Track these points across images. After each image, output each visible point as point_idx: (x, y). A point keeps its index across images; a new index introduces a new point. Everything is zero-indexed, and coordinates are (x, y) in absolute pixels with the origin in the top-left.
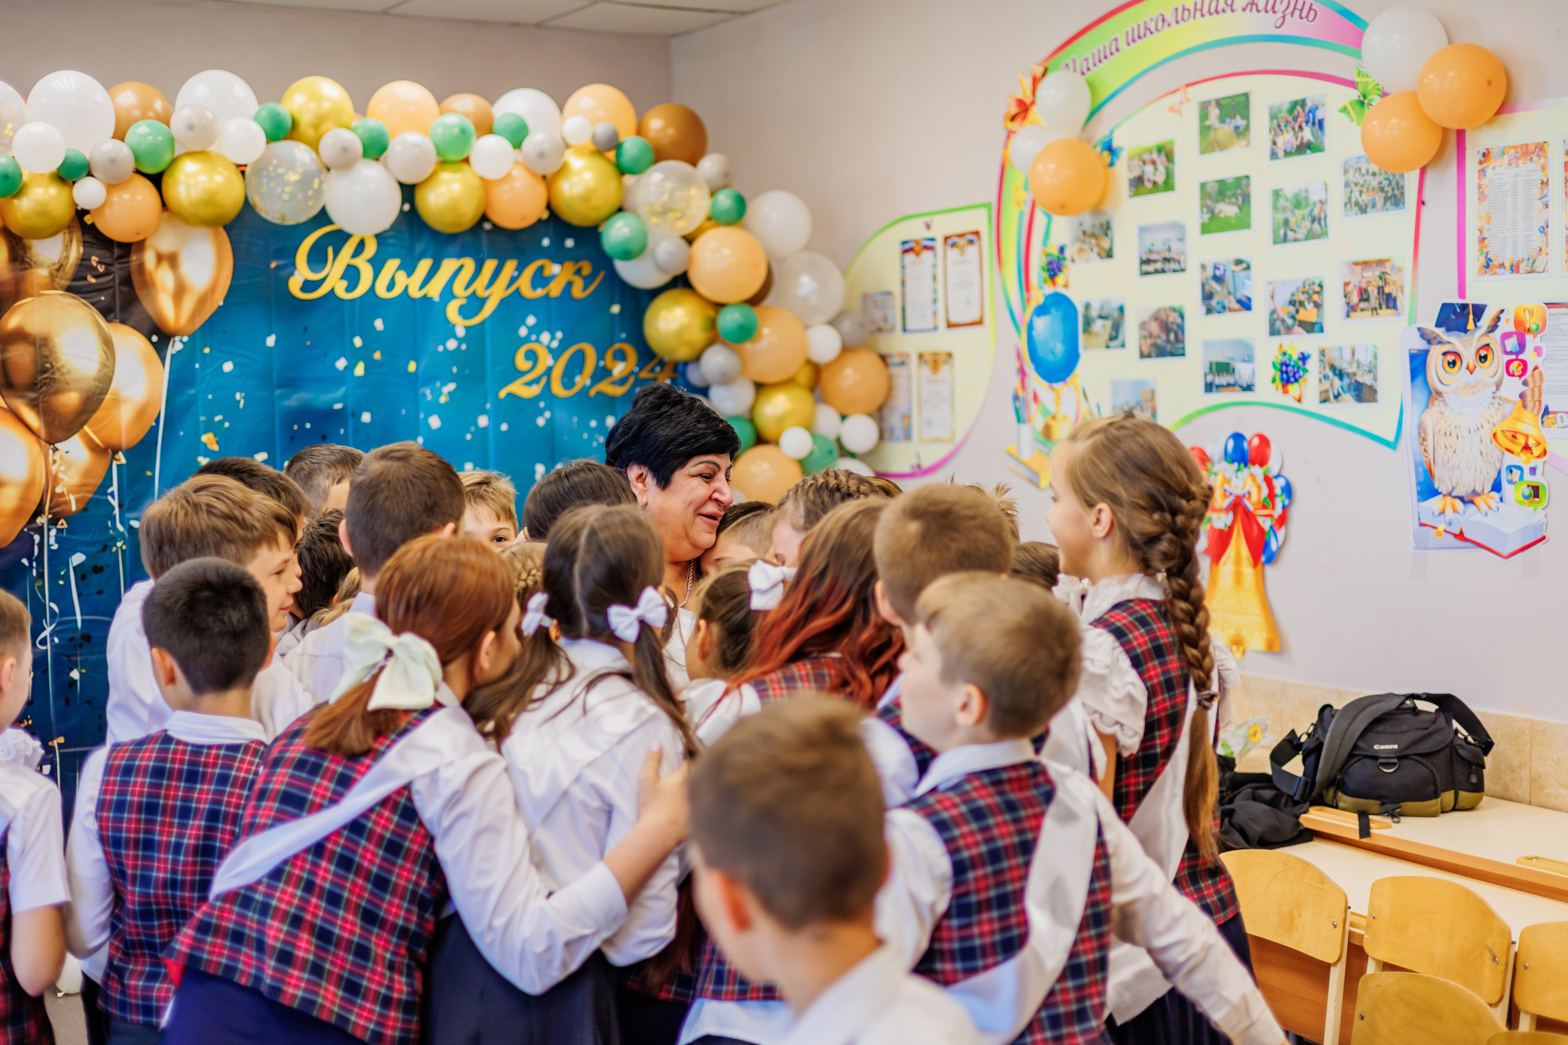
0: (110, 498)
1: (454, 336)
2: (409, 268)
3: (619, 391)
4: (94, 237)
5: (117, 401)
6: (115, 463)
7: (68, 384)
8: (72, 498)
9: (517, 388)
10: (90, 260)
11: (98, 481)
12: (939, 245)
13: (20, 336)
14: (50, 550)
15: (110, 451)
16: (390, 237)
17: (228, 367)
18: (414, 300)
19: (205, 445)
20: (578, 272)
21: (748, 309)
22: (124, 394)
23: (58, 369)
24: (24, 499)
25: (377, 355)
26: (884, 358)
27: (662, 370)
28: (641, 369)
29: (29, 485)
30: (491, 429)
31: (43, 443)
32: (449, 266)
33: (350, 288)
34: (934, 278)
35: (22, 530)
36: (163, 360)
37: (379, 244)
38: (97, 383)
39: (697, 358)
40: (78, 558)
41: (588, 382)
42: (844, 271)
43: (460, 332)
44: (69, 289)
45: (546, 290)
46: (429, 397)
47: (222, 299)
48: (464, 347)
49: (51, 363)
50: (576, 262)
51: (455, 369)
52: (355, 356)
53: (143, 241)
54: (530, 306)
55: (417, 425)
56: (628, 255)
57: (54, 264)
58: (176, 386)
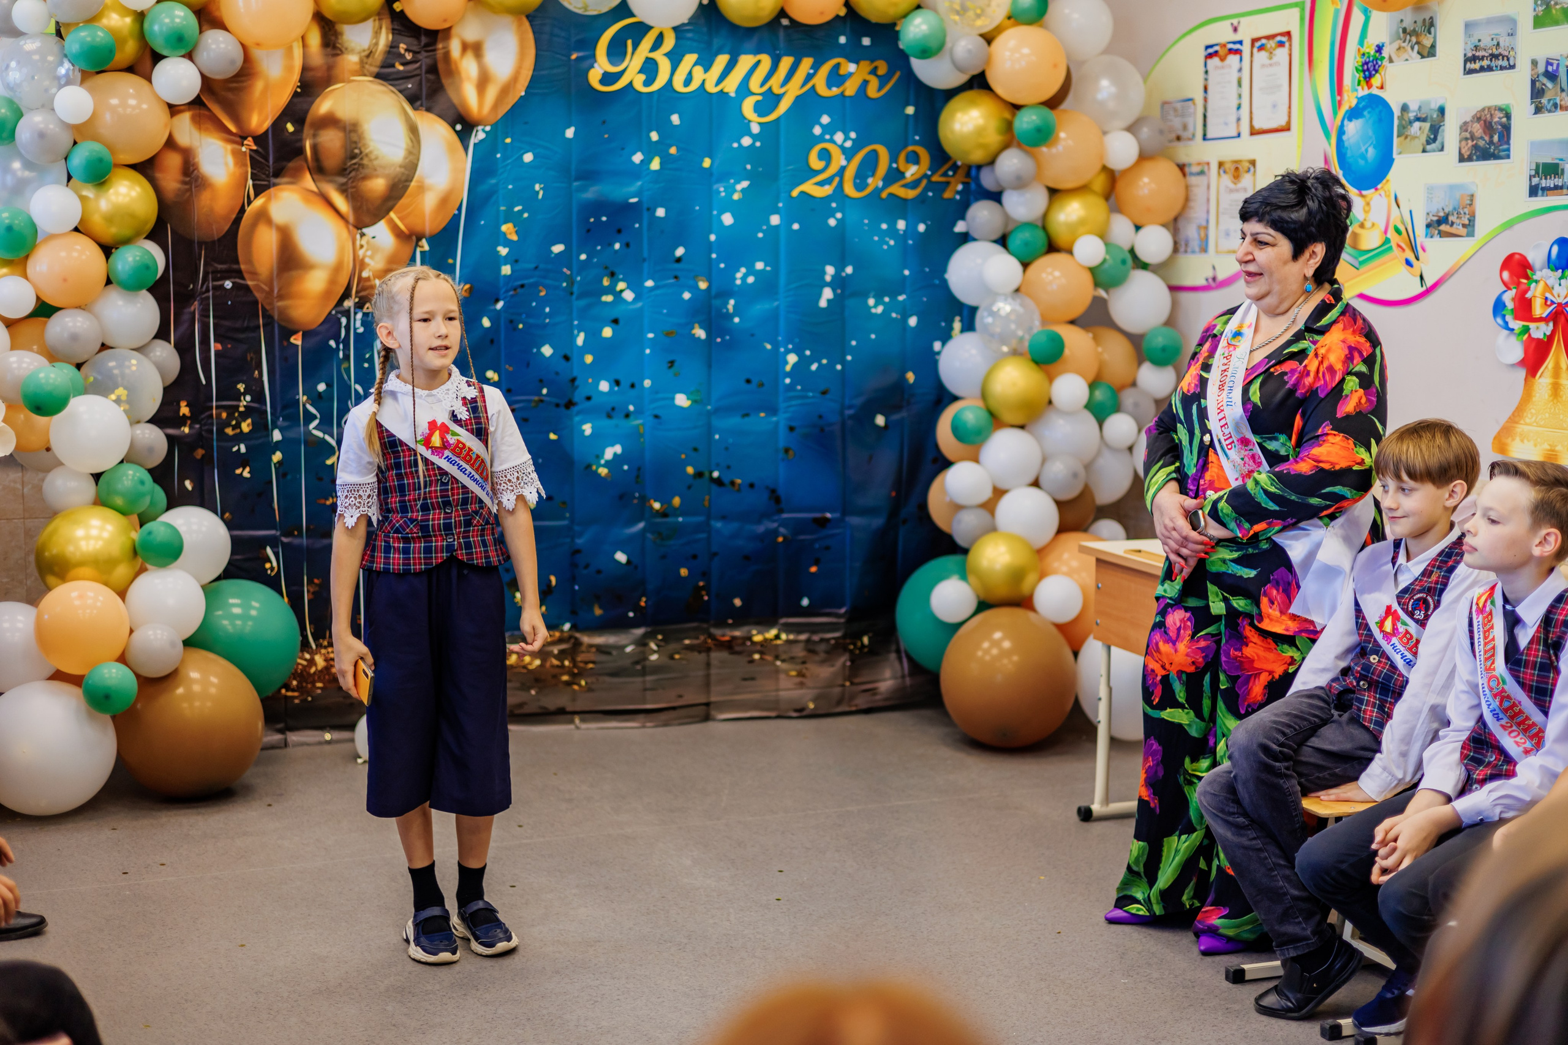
1: (750, 134)
2: (706, 63)
3: (911, 194)
4: (402, 25)
5: (422, 189)
6: (418, 250)
7: (375, 170)
9: (808, 187)
10: (398, 47)
12: (1246, 48)
13: (330, 121)
14: (356, 334)
15: (414, 238)
16: (688, 31)
17: (528, 157)
18: (711, 94)
19: (505, 234)
20: (874, 72)
21: (1046, 111)
22: (428, 181)
23: (367, 155)
24: (332, 282)
25: (673, 150)
26: (1182, 167)
27: (953, 175)
28: (933, 173)
29: (337, 269)
30: (782, 228)
31: (351, 227)
32: (746, 61)
33: (648, 82)
34: (1240, 84)
35: (330, 313)
36: (466, 149)
37: (677, 38)
38: (403, 170)
39: (992, 162)
41: (880, 184)
42: (1145, 78)
43: (755, 129)
44: (378, 76)
45: (841, 89)
46: (723, 194)
47: (524, 89)
48: (758, 144)
49: (360, 149)
50: (872, 61)
51: (749, 167)
52: (651, 150)
53: (449, 29)
54: (825, 105)
55: (710, 223)
56: (926, 52)
57: (364, 51)
58: (479, 175)
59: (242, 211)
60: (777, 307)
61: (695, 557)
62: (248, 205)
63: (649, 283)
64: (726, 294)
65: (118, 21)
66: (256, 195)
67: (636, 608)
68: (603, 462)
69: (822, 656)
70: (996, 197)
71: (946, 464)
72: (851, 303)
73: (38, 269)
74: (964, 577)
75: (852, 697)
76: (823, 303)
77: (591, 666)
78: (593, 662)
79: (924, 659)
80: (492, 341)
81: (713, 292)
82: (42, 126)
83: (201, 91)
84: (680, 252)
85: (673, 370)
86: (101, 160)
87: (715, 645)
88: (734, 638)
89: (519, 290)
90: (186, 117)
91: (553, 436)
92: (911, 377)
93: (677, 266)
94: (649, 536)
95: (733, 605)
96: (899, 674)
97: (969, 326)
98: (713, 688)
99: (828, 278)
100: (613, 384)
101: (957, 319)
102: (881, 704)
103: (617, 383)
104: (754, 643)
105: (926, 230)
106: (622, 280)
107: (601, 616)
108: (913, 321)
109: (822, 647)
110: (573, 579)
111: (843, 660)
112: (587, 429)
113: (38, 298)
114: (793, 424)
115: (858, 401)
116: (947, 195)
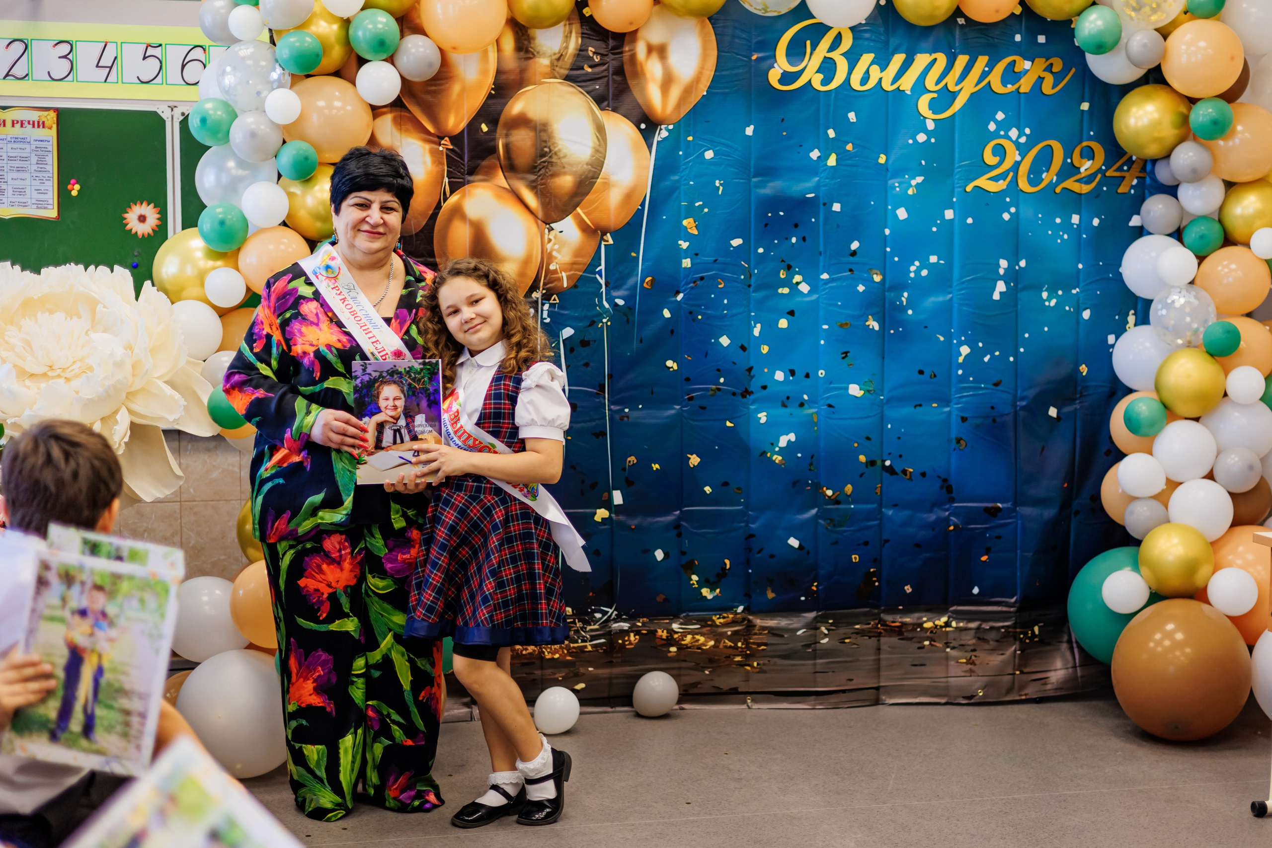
0: (597, 276)
1: (925, 130)
2: (883, 63)
3: (1085, 189)
4: (592, 29)
5: (607, 185)
6: (603, 243)
7: (564, 167)
8: (564, 275)
9: (982, 182)
10: (587, 50)
11: (587, 260)
13: (522, 121)
15: (599, 232)
16: (865, 31)
17: (709, 155)
18: (887, 92)
19: (685, 229)
20: (1049, 69)
21: (1222, 104)
22: (614, 178)
23: (556, 153)
25: (849, 147)
27: (1128, 170)
28: (1108, 168)
29: (527, 262)
30: (956, 222)
31: (540, 222)
32: (922, 60)
36: (650, 147)
37: (855, 38)
38: (590, 167)
39: (1167, 156)
40: (568, 332)
41: (1055, 178)
43: (931, 125)
44: (567, 78)
45: (1016, 86)
46: (898, 189)
47: (706, 89)
48: (933, 140)
49: (549, 148)
50: (1047, 60)
51: (923, 163)
52: (828, 147)
53: (636, 31)
54: (999, 101)
55: (885, 218)
56: (1101, 48)
57: (555, 54)
58: (661, 172)
59: (439, 207)
60: (951, 299)
61: (866, 543)
62: (444, 203)
63: (825, 276)
64: (899, 287)
65: (328, 29)
66: (452, 192)
67: (808, 593)
68: (777, 449)
69: (991, 643)
70: (1172, 191)
71: (1121, 456)
72: (1024, 296)
73: (248, 261)
74: (1136, 567)
75: (1022, 687)
76: (996, 296)
77: (763, 647)
78: (765, 644)
79: (1096, 649)
80: (672, 332)
81: (887, 285)
82: (253, 126)
83: (401, 91)
84: (855, 245)
85: (846, 359)
86: (306, 159)
87: (883, 629)
88: (904, 624)
89: (698, 282)
90: (387, 120)
91: (729, 424)
92: (1084, 369)
93: (851, 258)
94: (820, 521)
95: (905, 591)
96: (1070, 665)
97: (1143, 319)
98: (882, 673)
99: (1001, 272)
100: (789, 373)
101: (1132, 312)
102: (1052, 694)
103: (792, 372)
104: (923, 629)
105: (1099, 224)
106: (798, 273)
107: (774, 598)
108: (1086, 314)
109: (993, 635)
110: (748, 563)
111: (1013, 649)
112: (763, 417)
113: (248, 289)
114: (965, 415)
115: (1031, 393)
116: (1120, 190)
